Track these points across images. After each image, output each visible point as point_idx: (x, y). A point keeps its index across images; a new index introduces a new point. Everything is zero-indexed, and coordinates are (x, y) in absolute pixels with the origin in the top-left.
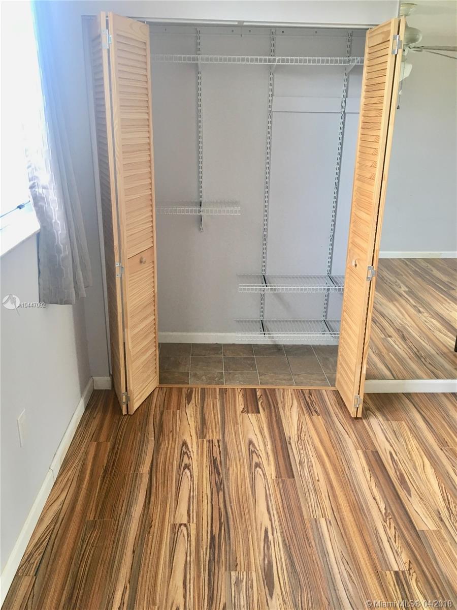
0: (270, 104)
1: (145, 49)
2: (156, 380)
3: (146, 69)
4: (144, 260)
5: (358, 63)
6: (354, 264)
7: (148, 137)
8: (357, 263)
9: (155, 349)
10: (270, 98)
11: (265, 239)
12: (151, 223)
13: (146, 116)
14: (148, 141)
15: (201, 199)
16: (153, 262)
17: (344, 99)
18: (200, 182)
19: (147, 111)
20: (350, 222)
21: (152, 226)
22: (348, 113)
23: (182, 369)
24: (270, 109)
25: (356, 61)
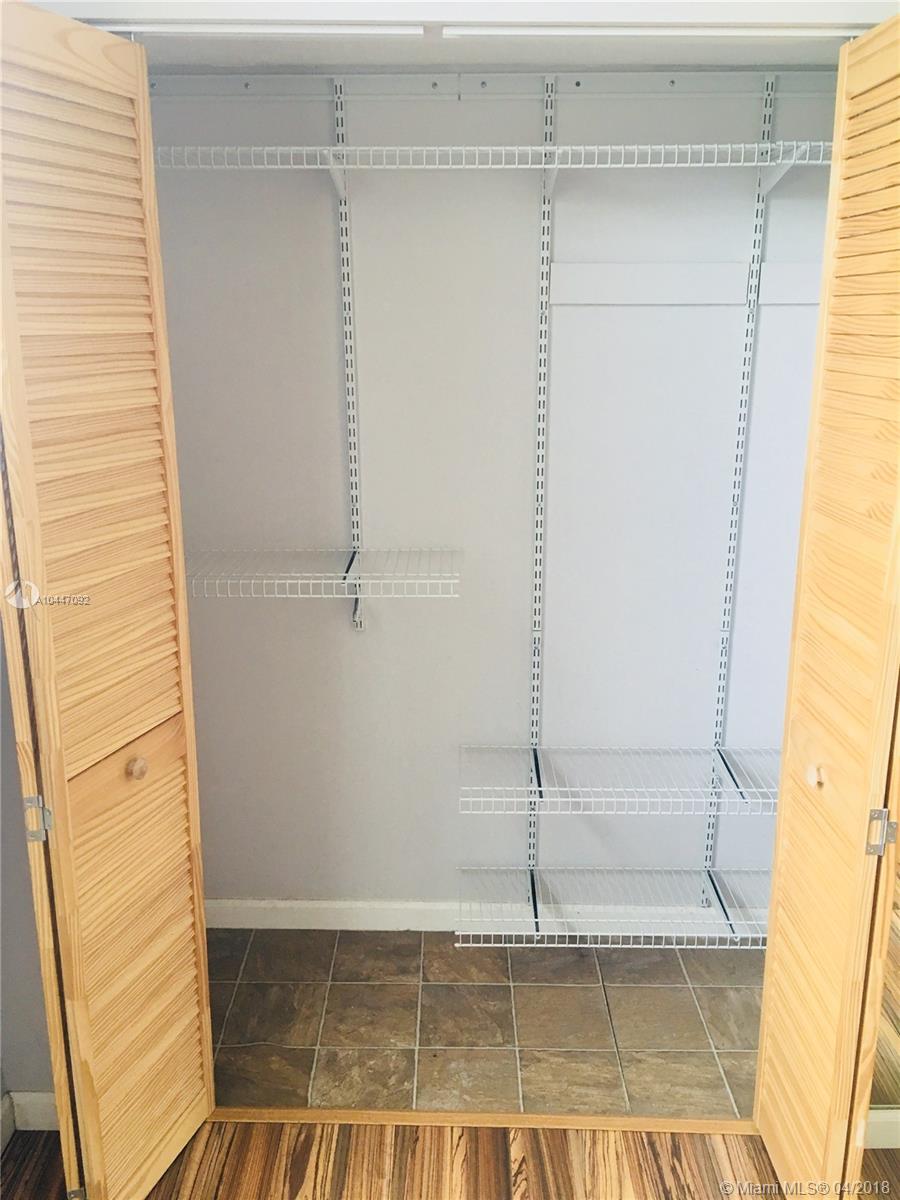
0: (545, 283)
1: (133, 120)
2: (204, 1101)
3: (138, 181)
4: (136, 768)
5: (803, 157)
6: (813, 782)
7: (155, 388)
8: (824, 779)
9: (197, 1011)
10: (545, 268)
11: (536, 652)
12: (174, 643)
13: (144, 326)
14: (154, 400)
15: (356, 543)
16: (184, 758)
17: (755, 267)
18: (354, 499)
19: (148, 310)
20: (794, 637)
21: (177, 654)
22: (765, 305)
23: (295, 1040)
24: (544, 298)
25: (795, 154)
